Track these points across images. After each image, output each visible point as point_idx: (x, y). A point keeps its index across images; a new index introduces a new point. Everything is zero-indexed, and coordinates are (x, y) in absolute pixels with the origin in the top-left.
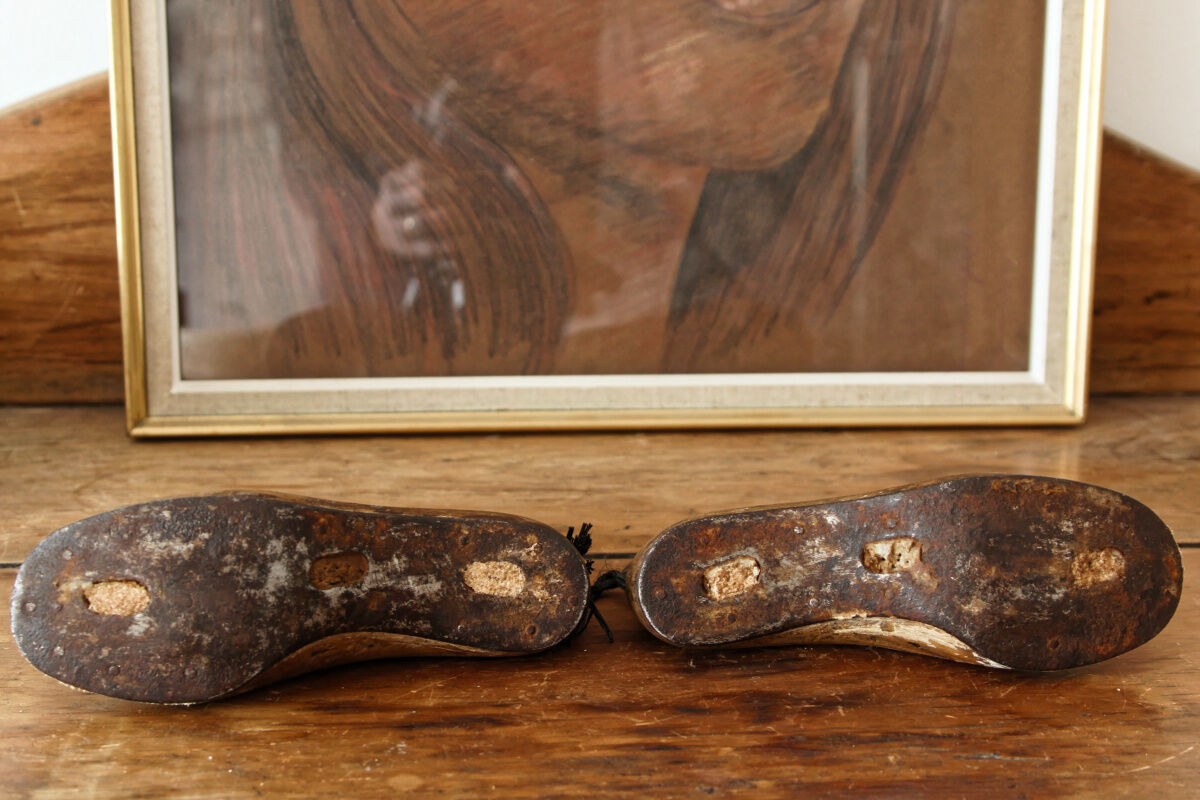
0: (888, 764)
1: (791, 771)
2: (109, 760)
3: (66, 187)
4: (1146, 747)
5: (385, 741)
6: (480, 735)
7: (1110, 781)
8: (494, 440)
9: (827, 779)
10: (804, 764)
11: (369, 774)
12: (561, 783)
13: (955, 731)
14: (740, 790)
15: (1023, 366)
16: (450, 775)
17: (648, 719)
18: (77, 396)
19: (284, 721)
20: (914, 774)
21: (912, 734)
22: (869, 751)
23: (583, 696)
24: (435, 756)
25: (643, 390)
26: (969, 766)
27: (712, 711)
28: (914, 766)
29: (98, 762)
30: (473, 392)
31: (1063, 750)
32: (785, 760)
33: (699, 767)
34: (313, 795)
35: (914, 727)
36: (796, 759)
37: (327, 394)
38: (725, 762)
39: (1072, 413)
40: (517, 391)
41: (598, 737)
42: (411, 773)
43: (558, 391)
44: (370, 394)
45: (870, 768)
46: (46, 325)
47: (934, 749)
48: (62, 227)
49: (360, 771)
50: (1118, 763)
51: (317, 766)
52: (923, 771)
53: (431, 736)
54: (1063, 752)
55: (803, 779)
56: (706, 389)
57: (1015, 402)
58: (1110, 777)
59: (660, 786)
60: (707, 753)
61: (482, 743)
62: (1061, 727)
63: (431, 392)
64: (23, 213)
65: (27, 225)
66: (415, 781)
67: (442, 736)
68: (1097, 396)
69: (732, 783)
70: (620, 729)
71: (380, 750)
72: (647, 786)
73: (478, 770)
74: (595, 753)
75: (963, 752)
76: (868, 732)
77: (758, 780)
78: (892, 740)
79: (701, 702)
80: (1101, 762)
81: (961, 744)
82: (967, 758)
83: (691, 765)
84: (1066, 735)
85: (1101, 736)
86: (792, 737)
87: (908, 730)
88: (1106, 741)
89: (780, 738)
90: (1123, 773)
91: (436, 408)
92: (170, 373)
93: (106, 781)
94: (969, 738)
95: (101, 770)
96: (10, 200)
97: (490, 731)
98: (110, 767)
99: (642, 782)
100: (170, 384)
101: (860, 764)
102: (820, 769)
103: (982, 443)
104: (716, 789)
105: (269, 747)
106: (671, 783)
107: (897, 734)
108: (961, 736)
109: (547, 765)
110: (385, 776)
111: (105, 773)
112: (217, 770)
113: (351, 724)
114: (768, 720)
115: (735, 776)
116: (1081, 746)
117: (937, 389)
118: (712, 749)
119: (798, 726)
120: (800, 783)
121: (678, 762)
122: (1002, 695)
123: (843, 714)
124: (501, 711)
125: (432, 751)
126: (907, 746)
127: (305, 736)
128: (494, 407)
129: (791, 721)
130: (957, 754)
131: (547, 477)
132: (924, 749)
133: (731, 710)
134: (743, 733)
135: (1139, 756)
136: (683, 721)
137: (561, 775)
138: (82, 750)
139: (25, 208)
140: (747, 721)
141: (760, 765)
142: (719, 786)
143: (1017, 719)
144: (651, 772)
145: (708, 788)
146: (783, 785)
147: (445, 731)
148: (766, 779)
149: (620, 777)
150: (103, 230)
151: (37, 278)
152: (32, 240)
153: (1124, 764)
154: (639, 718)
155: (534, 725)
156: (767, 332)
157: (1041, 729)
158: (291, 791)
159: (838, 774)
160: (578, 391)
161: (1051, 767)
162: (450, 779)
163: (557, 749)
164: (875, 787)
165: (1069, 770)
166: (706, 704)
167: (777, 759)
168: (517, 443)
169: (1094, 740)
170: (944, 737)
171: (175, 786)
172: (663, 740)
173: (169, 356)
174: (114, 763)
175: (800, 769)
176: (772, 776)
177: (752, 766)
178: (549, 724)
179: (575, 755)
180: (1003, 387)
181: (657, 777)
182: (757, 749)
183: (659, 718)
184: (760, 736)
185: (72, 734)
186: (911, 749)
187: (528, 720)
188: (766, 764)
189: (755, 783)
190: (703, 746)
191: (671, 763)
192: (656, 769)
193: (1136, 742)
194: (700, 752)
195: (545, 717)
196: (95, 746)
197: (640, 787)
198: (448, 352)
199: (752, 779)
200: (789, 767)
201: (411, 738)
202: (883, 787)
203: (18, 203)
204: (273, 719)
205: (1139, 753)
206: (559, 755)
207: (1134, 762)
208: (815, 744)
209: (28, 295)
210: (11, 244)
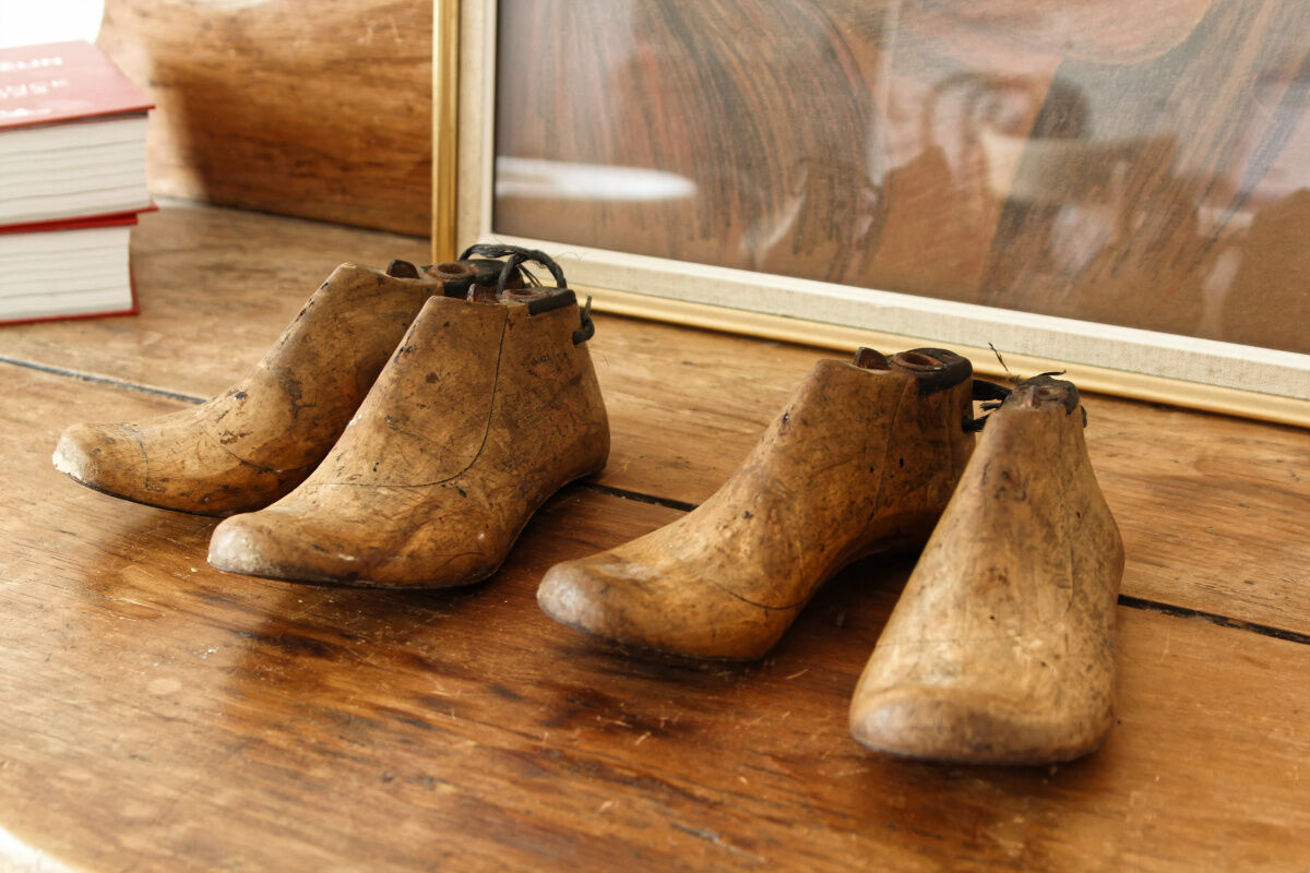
1: (492, 785)
5: (208, 642)
6: (288, 660)
11: (149, 669)
12: (280, 728)
13: (719, 797)
14: (416, 787)
17: (454, 689)
21: (669, 786)
23: (432, 648)
27: (521, 699)
30: (760, 290)
34: (81, 675)
41: (382, 693)
47: (666, 809)
49: (148, 664)
51: (124, 649)
53: (248, 648)
55: (489, 798)
59: (355, 759)
60: (446, 741)
61: (280, 668)
64: (398, 41)
65: (403, 54)
66: (173, 688)
69: (421, 778)
70: (413, 692)
73: (238, 693)
74: (354, 708)
75: (690, 822)
76: (627, 768)
77: (448, 783)
78: (639, 786)
79: (526, 687)
81: (700, 814)
83: (414, 749)
86: (550, 751)
87: (672, 780)
89: (537, 747)
92: (478, 223)
96: (387, 27)
97: (302, 659)
99: (345, 750)
100: (477, 234)
101: (567, 800)
102: (519, 792)
104: (398, 778)
109: (299, 707)
115: (434, 772)
118: (457, 739)
119: (575, 741)
120: (479, 799)
121: (406, 742)
123: (638, 743)
124: (340, 642)
125: (227, 663)
126: (643, 797)
129: (576, 734)
132: (656, 806)
133: (542, 704)
134: (511, 731)
136: (480, 702)
137: (293, 720)
139: (401, 36)
141: (473, 768)
142: (405, 777)
144: (369, 743)
145: (392, 775)
146: (463, 797)
147: (266, 647)
148: (458, 785)
149: (336, 739)
151: (410, 109)
152: (405, 70)
154: (446, 687)
155: (347, 664)
159: (530, 803)
166: (529, 690)
170: (697, 798)
173: (479, 206)
175: (503, 786)
176: (466, 783)
177: (465, 767)
178: (361, 667)
179: (335, 705)
181: (365, 750)
182: (498, 753)
183: (465, 692)
186: (642, 802)
187: (350, 658)
188: (481, 770)
191: (399, 740)
194: (442, 738)
195: (367, 659)
197: (337, 755)
199: (444, 781)
200: (496, 781)
201: (230, 645)
203: (395, 31)
206: (322, 700)
208: (558, 765)
209: (402, 125)
210: (390, 71)
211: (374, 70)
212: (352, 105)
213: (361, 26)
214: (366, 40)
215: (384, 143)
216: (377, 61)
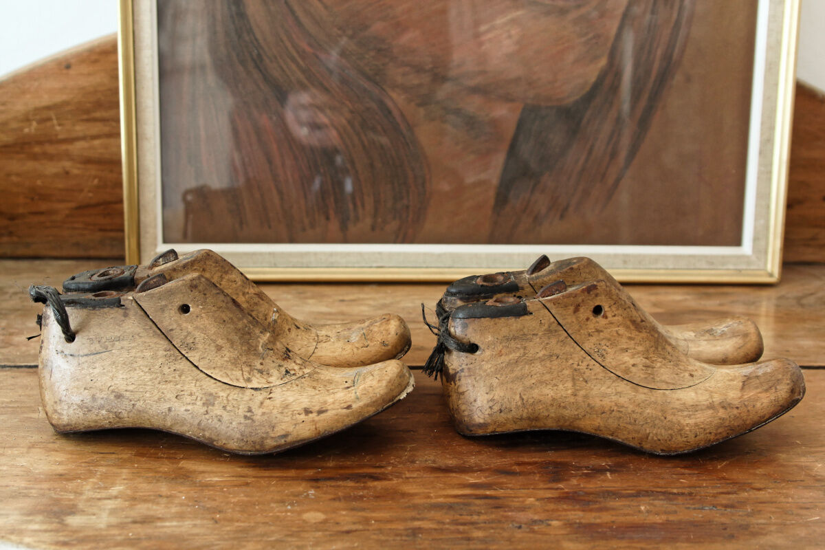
0: (640, 512)
1: (575, 515)
2: (116, 497)
3: (87, 112)
4: (817, 504)
5: (301, 489)
6: (364, 486)
7: (791, 526)
8: (374, 287)
9: (598, 521)
10: (583, 511)
11: (289, 511)
12: (418, 519)
13: (687, 491)
14: (540, 527)
15: (737, 242)
16: (344, 513)
17: (479, 478)
18: (92, 253)
19: (233, 474)
20: (658, 519)
21: (657, 492)
22: (628, 503)
23: (434, 462)
24: (334, 499)
25: (476, 255)
26: (695, 515)
27: (520, 474)
28: (657, 514)
29: (109, 499)
30: (360, 254)
31: (761, 505)
32: (570, 507)
33: (512, 511)
34: (252, 524)
35: (658, 487)
36: (577, 507)
37: (261, 254)
38: (529, 508)
39: (771, 275)
40: (391, 255)
41: (444, 489)
42: (319, 510)
43: (418, 255)
44: (290, 254)
45: (628, 514)
46: (73, 205)
47: (671, 503)
48: (84, 138)
49: (284, 509)
50: (797, 515)
51: (255, 505)
52: (664, 517)
53: (331, 486)
54: (760, 507)
55: (583, 521)
56: (519, 255)
57: (731, 267)
58: (793, 524)
59: (485, 523)
60: (518, 502)
61: (365, 491)
62: (759, 489)
63: (332, 254)
64: (58, 128)
65: (61, 137)
66: (320, 516)
67: (339, 486)
68: (788, 265)
69: (535, 522)
70: (459, 484)
71: (297, 495)
72: (477, 523)
73: (363, 509)
74: (441, 500)
75: (692, 505)
76: (626, 490)
77: (552, 520)
78: (644, 496)
79: (513, 468)
80: (786, 514)
81: (690, 500)
82: (695, 509)
83: (506, 510)
84: (762, 495)
85: (787, 496)
86: (576, 492)
87: (654, 489)
88: (790, 500)
89: (567, 493)
90: (801, 521)
91: (335, 265)
92: (156, 238)
93: (113, 512)
94: (695, 496)
95: (111, 504)
96: (49, 119)
97: (371, 484)
98: (116, 502)
99: (473, 520)
100: (156, 245)
101: (621, 512)
102: (594, 514)
103: (708, 296)
104: (523, 525)
105: (223, 492)
106: (492, 521)
107: (647, 491)
108: (690, 494)
109: (409, 507)
110: (300, 513)
111: (113, 506)
112: (188, 506)
113: (277, 477)
114: (558, 481)
115: (536, 517)
116: (772, 503)
117: (677, 257)
118: (521, 499)
119: (579, 484)
120: (580, 523)
121: (497, 507)
122: (719, 467)
123: (610, 478)
124: (378, 471)
125: (332, 496)
126: (653, 500)
127: (247, 484)
128: (375, 265)
129: (574, 482)
130: (688, 506)
131: (410, 313)
132: (665, 502)
133: (535, 473)
134: (541, 489)
135: (812, 510)
136: (501, 480)
137: (419, 514)
138: (98, 491)
139: (60, 125)
140: (544, 481)
141: (553, 510)
142: (526, 524)
143: (728, 484)
144: (479, 514)
145: (518, 525)
146: (570, 524)
147: (340, 483)
148: (557, 520)
149: (459, 516)
150: (112, 141)
151: (67, 173)
152: (64, 147)
153: (802, 515)
154: (472, 477)
155: (401, 480)
156: (562, 217)
157: (745, 490)
158: (237, 521)
159: (606, 517)
160: (432, 255)
161: (752, 516)
162: (344, 515)
163: (416, 497)
164: (632, 527)
165: (765, 519)
166: (517, 469)
167: (565, 507)
168: (389, 289)
169: (782, 499)
170: (678, 494)
171: (160, 516)
172: (488, 493)
173: (155, 227)
174: (119, 500)
175: (580, 514)
176: (560, 518)
177: (548, 511)
178: (411, 480)
179: (428, 501)
180: (723, 257)
181: (483, 517)
182: (553, 500)
183: (486, 477)
184: (553, 491)
185: (91, 480)
186: (656, 502)
187: (397, 477)
188: (558, 510)
189: (550, 522)
190: (515, 497)
191: (492, 508)
192: (483, 511)
193: (810, 501)
194: (513, 501)
195: (408, 475)
196: (106, 488)
197: (472, 523)
198: (344, 227)
199: (548, 520)
200: (573, 512)
201: (319, 487)
202: (637, 527)
203: (55, 122)
204: (225, 473)
205: (812, 508)
206: (417, 501)
207: (810, 514)
208: (591, 498)
209: (60, 184)
210: (50, 149)
211: (37, 149)
212: (18, 175)
213: (27, 119)
214: (32, 129)
215: (45, 197)
216: (40, 143)
